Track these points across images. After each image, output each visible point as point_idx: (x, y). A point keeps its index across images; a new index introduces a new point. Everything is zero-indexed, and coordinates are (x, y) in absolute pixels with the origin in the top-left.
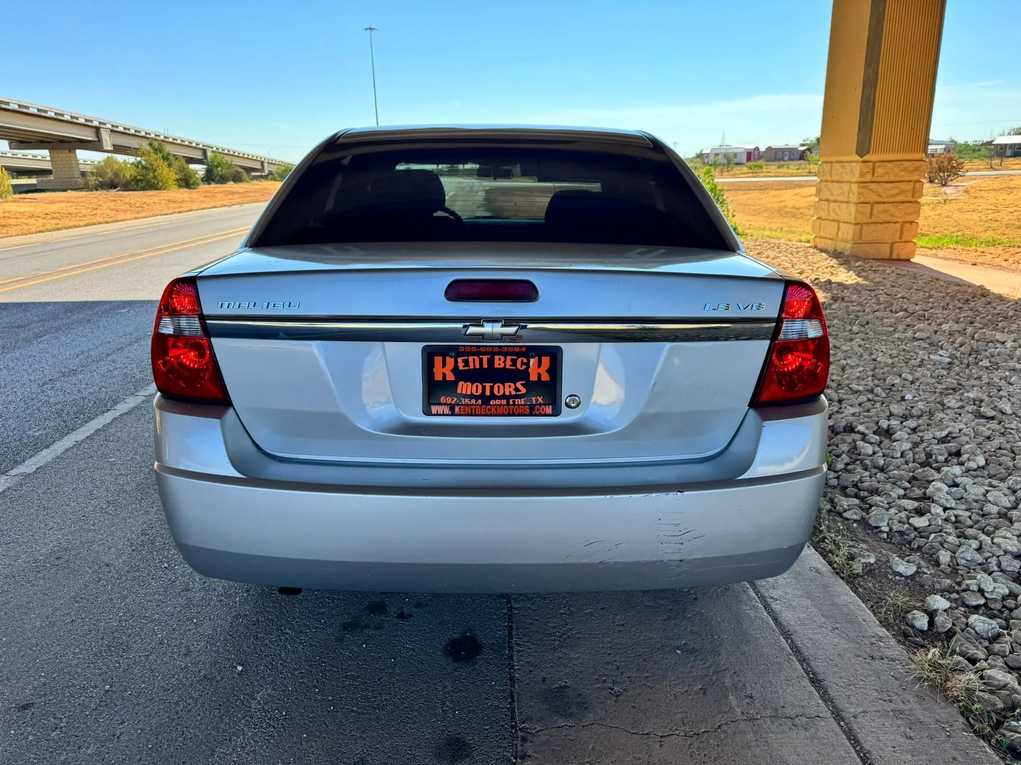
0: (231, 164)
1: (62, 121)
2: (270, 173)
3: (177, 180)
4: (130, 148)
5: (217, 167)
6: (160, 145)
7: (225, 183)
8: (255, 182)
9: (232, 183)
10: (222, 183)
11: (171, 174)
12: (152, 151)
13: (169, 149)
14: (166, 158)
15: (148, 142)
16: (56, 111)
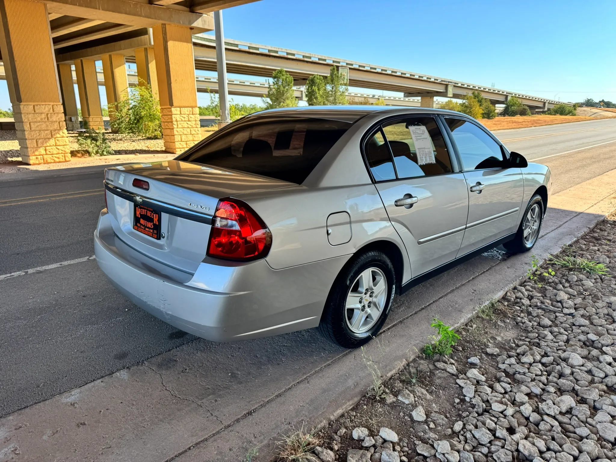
0: (521, 104)
1: (430, 82)
2: (549, 109)
3: (483, 114)
4: (461, 95)
5: (512, 106)
6: (478, 93)
7: (514, 116)
8: (537, 115)
9: (519, 116)
10: (513, 116)
11: (480, 110)
12: (473, 97)
13: (484, 95)
14: (480, 101)
15: (472, 92)
16: (428, 77)
